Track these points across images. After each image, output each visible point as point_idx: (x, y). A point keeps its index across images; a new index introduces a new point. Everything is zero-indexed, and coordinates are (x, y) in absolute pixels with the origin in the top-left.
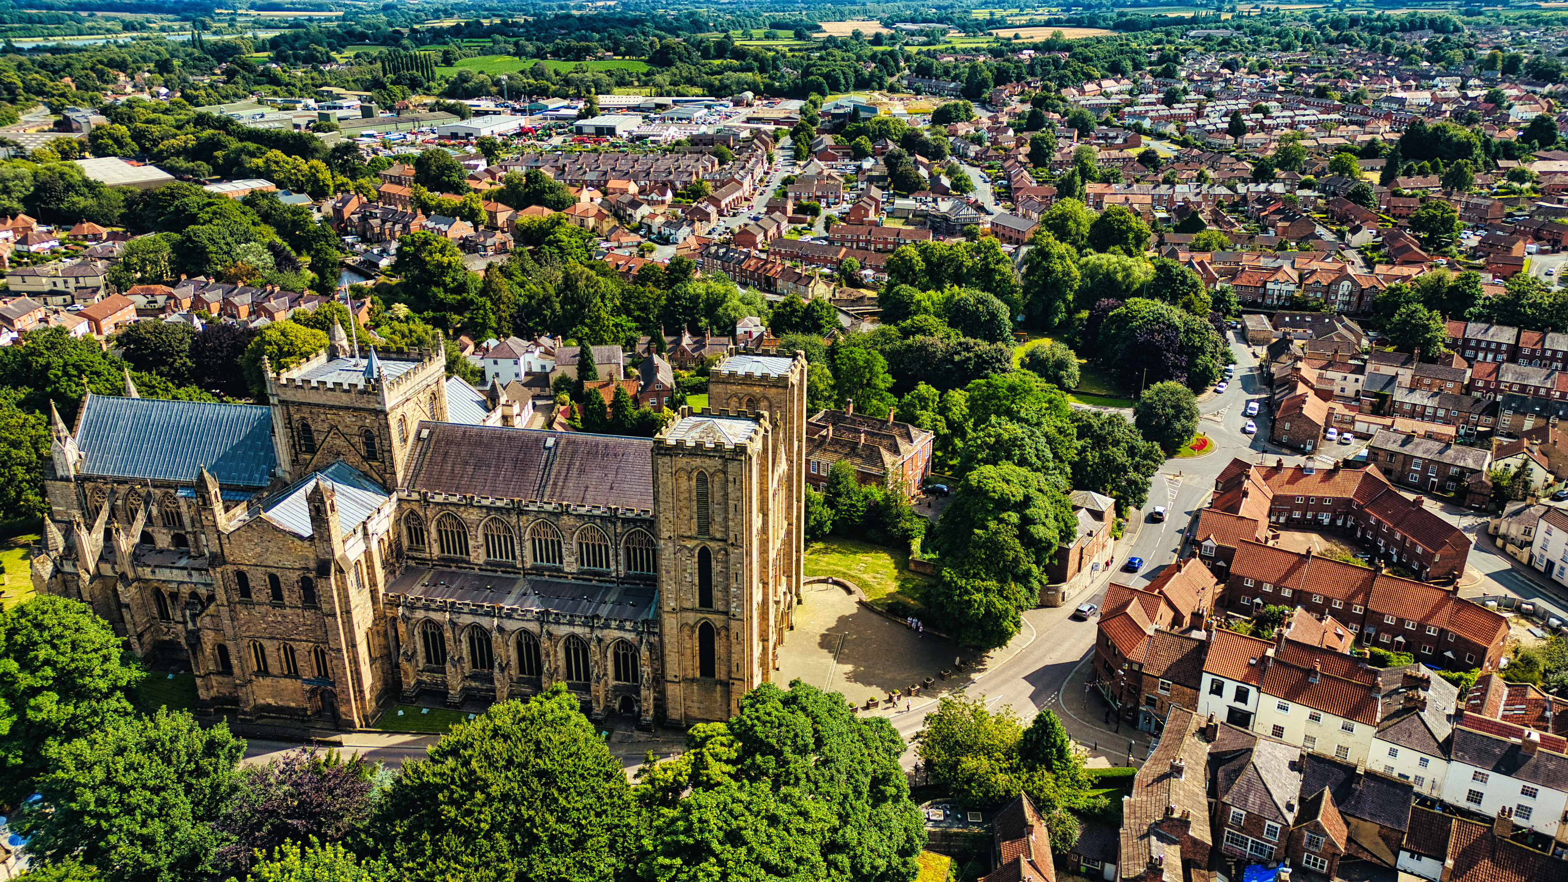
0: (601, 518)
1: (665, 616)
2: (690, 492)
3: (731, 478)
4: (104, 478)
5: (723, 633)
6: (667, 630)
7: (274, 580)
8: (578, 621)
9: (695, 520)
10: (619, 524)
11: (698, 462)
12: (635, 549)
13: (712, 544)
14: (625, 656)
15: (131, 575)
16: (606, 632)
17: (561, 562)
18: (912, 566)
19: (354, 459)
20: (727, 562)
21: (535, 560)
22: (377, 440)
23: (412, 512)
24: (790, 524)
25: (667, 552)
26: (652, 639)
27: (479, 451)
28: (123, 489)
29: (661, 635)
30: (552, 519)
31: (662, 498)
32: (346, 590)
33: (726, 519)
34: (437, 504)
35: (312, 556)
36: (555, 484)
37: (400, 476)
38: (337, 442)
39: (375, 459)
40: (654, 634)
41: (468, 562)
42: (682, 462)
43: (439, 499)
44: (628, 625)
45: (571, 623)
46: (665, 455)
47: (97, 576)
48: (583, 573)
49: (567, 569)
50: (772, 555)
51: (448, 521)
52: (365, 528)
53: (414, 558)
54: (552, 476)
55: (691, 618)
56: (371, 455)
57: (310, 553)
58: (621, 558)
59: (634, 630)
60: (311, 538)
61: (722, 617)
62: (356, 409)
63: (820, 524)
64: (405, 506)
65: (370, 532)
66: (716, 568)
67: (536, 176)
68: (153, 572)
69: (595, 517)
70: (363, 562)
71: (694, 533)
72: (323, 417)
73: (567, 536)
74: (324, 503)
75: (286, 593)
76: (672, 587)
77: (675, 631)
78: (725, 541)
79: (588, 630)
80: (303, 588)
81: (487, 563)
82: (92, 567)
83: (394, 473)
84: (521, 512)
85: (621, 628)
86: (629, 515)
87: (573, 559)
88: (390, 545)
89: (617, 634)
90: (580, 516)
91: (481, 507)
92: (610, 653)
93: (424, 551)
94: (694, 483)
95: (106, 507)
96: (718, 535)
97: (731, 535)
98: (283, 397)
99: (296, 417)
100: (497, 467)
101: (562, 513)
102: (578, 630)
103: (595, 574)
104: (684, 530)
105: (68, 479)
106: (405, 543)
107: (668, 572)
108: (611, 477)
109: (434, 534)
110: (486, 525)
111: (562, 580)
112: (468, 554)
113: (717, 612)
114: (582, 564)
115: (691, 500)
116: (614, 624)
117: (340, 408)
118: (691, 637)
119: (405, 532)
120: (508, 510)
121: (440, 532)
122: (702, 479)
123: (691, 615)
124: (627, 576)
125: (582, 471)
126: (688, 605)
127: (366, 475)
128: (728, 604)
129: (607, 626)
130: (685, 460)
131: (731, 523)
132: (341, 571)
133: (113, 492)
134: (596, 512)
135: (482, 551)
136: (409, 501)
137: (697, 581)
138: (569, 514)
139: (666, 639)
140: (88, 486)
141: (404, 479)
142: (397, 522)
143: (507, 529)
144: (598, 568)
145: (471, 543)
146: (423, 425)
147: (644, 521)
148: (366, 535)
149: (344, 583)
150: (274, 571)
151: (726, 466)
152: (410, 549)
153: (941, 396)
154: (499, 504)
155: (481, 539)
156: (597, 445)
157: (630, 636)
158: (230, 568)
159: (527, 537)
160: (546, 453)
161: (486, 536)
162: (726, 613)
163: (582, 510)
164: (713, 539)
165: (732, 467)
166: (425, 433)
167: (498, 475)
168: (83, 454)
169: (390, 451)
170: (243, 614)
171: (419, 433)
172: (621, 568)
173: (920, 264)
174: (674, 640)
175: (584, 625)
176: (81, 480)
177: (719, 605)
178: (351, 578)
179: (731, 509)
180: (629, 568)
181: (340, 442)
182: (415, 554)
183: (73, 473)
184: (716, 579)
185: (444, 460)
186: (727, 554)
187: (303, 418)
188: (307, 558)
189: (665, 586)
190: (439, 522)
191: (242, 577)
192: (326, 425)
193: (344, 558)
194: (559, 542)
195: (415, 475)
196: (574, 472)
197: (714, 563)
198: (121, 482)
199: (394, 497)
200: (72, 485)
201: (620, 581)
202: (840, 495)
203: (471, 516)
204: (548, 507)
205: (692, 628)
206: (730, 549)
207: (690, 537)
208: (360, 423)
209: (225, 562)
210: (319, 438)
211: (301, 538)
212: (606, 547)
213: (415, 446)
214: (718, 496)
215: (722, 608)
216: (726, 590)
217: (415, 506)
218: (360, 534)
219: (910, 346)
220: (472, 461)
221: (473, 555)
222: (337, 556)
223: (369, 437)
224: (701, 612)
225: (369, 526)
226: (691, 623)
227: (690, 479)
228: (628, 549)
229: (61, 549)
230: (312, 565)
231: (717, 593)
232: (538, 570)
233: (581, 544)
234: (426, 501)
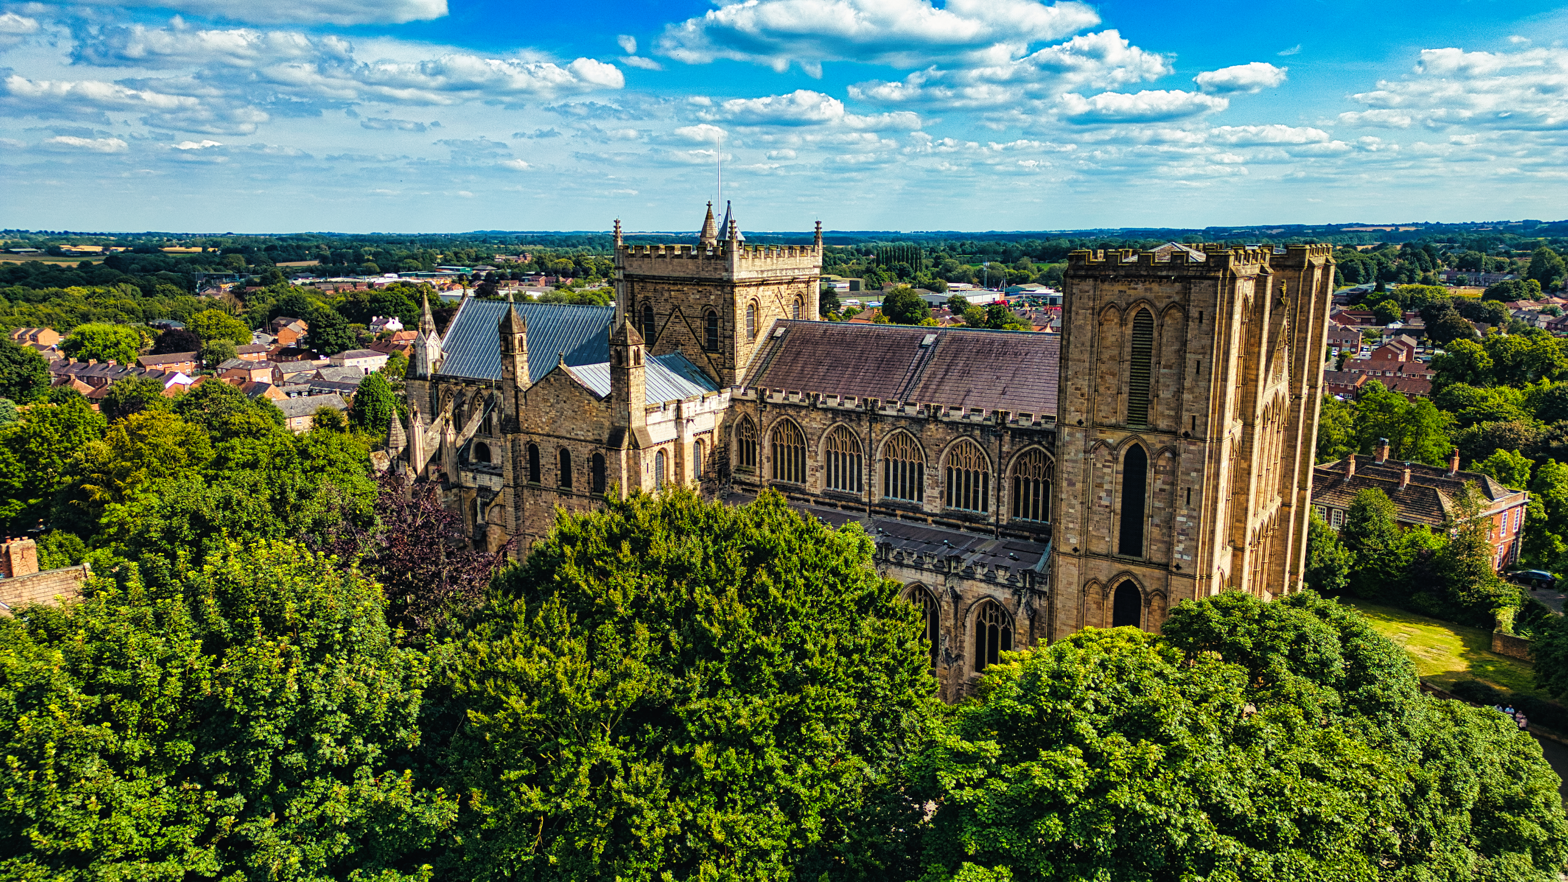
0: (982, 427)
1: (1061, 560)
2: (1121, 346)
3: (1194, 313)
4: (456, 378)
5: (1156, 603)
6: (1061, 586)
7: (565, 455)
8: (928, 563)
9: (1125, 396)
10: (1007, 438)
11: (1139, 290)
12: (1027, 482)
13: (1150, 439)
14: (993, 629)
15: (452, 479)
16: (967, 584)
17: (920, 498)
18: (1498, 646)
19: (693, 350)
20: (1173, 473)
21: (887, 494)
22: (720, 323)
23: (746, 419)
24: (1286, 505)
25: (1072, 449)
26: (1036, 603)
27: (838, 350)
28: (470, 391)
29: (1050, 597)
30: (915, 428)
31: (1074, 353)
32: (638, 474)
33: (1180, 391)
34: (775, 405)
35: (607, 424)
36: (926, 387)
37: (740, 374)
38: (678, 328)
39: (716, 350)
40: (1041, 594)
41: (803, 492)
42: (1111, 291)
43: (778, 398)
44: (1002, 576)
45: (918, 566)
46: (1084, 278)
47: (424, 477)
48: (949, 515)
49: (927, 508)
50: (1253, 524)
51: (785, 432)
52: (678, 409)
53: (741, 483)
54: (924, 378)
55: (1104, 570)
56: (711, 346)
57: (605, 419)
58: (1005, 494)
59: (1011, 584)
60: (609, 398)
61: (1157, 573)
62: (699, 282)
63: (1331, 570)
64: (739, 408)
65: (685, 415)
66: (1154, 482)
69: (972, 426)
70: (671, 454)
71: (1120, 418)
72: (666, 295)
73: (932, 455)
74: (626, 346)
75: (574, 475)
76: (1076, 510)
77: (1074, 589)
78: (1173, 433)
79: (941, 578)
80: (594, 470)
81: (825, 494)
82: (420, 467)
83: (733, 368)
84: (875, 417)
85: (989, 579)
86: (1025, 423)
87: (936, 492)
88: (712, 454)
89: (984, 589)
90: (953, 425)
91: (825, 410)
92: (970, 622)
93: (752, 473)
94: (1129, 330)
95: (450, 406)
96: (1163, 424)
97: (1186, 417)
98: (630, 270)
99: (640, 297)
100: (856, 368)
101: (927, 421)
102: (928, 579)
103: (966, 518)
104: (1104, 415)
105: (424, 378)
106: (734, 461)
107: (1071, 484)
108: (1004, 381)
109: (767, 450)
110: (829, 438)
111: (920, 525)
112: (804, 481)
113: (1149, 563)
114: (949, 503)
115: (1121, 361)
116: (980, 572)
117: (683, 281)
118: (1100, 606)
119: (734, 446)
120: (859, 415)
121: (774, 446)
122: (1144, 326)
123: (1104, 564)
124: (1011, 526)
125: (965, 373)
126: (1099, 547)
127: (703, 372)
128: (1169, 549)
129: (969, 575)
130: (1118, 287)
131: (1186, 396)
132: (636, 446)
133: (461, 393)
134: (976, 419)
135: (821, 475)
136: (743, 402)
137: (1118, 506)
138: (936, 420)
139: (1059, 603)
140: (442, 386)
141: (745, 379)
142: (725, 428)
143: (855, 444)
144: (970, 510)
145: (809, 462)
146: (779, 323)
147: (1045, 433)
148: (678, 417)
149: (637, 464)
150: (564, 443)
151: (1186, 292)
152: (738, 470)
154: (849, 405)
155: (821, 458)
156: (992, 342)
157: (1002, 595)
158: (523, 438)
159: (878, 456)
160: (920, 352)
161: (828, 453)
162: (1165, 567)
163: (957, 416)
164: (1155, 430)
165: (1199, 292)
166: (780, 331)
167: (853, 376)
168: (445, 355)
169: (732, 337)
170: (528, 504)
171: (774, 330)
172: (1003, 510)
174: (1072, 604)
175: (937, 570)
176: (437, 379)
177: (1153, 550)
178: (648, 460)
179: (1190, 369)
180: (1016, 514)
181: (681, 328)
182: (743, 477)
183: (430, 371)
184: (1152, 503)
185: (795, 360)
186: (1175, 454)
187: (647, 298)
188: (601, 427)
189: (1064, 507)
190: (775, 432)
191: (533, 450)
192: (669, 306)
193: (643, 431)
194: (920, 466)
195: (758, 375)
196: (955, 374)
197: (1150, 474)
198: (469, 382)
199: (727, 394)
200: (427, 384)
201: (1000, 531)
202: (1366, 535)
203: (813, 422)
204: (911, 411)
205: (1104, 587)
206: (1182, 444)
207: (1115, 427)
208: (703, 302)
209: (517, 429)
210: (659, 322)
211: (598, 398)
212: (986, 476)
213: (765, 345)
214: (1169, 353)
215: (1158, 557)
216: (1169, 523)
217: (750, 411)
218: (671, 414)
220: (828, 361)
221: (810, 480)
222: (635, 424)
223: (711, 318)
224: (1120, 561)
225: (684, 406)
226: (1103, 579)
227: (1123, 323)
228: (1017, 480)
229: (401, 449)
230: (605, 436)
231: (1151, 530)
232: (889, 509)
233: (950, 470)
234: (762, 401)
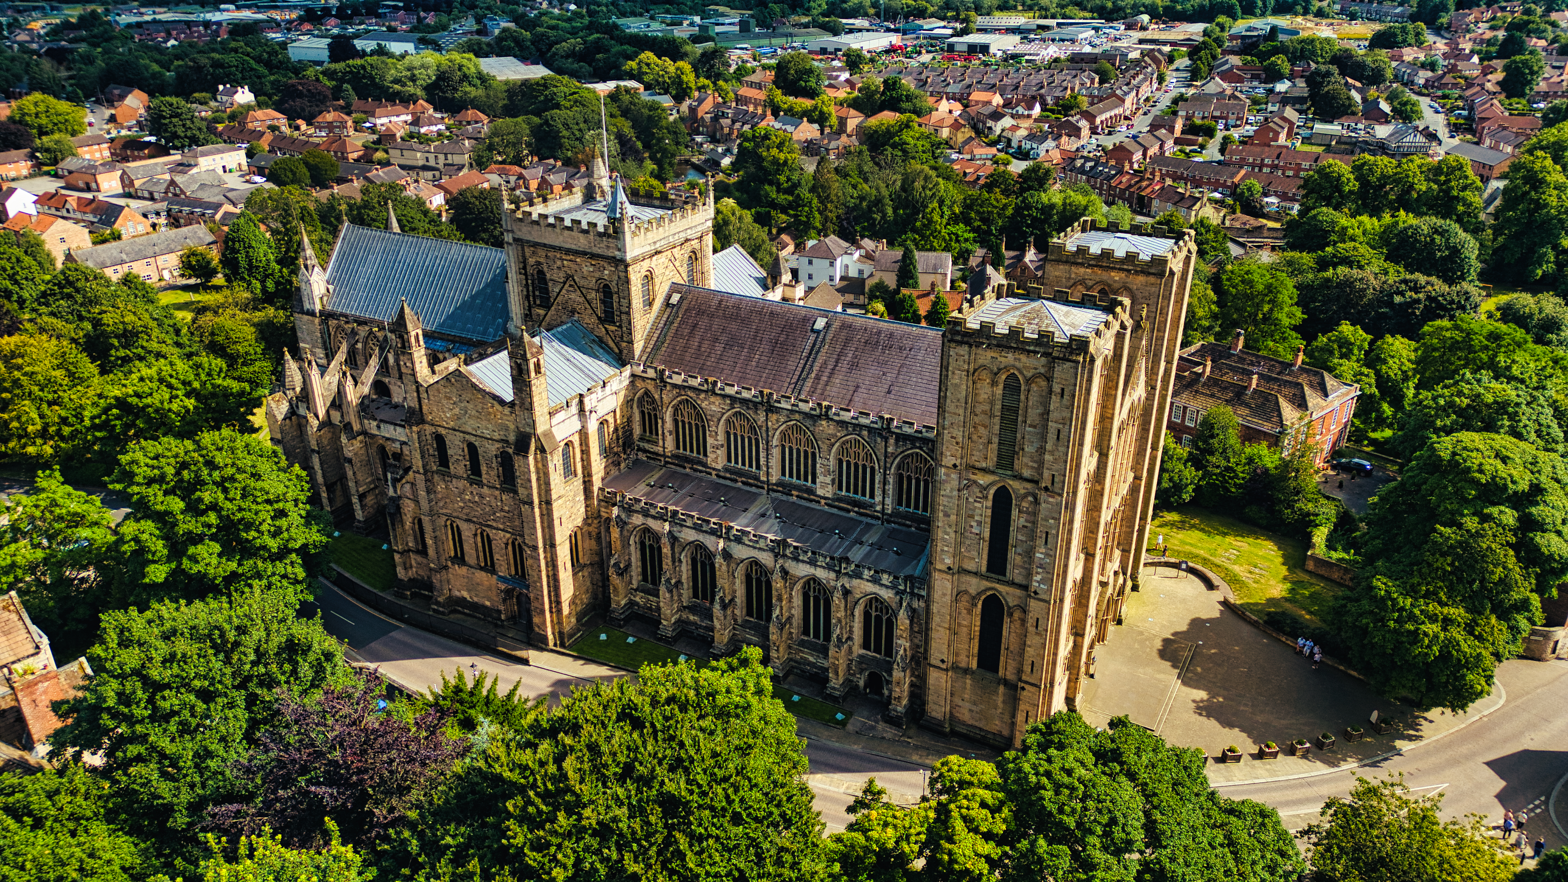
0: (870, 429)
1: (936, 575)
2: (992, 403)
3: (1057, 388)
4: (346, 316)
5: (1017, 615)
6: (937, 595)
7: (472, 449)
8: (821, 561)
9: (995, 446)
10: (892, 441)
11: (1009, 358)
12: (909, 479)
13: (1015, 485)
14: (878, 619)
15: (356, 427)
16: (856, 582)
17: (814, 481)
18: (1310, 565)
19: (590, 320)
20: (1035, 514)
21: (784, 474)
22: (615, 297)
23: (647, 393)
24: (1137, 478)
25: (948, 487)
26: (915, 604)
27: (733, 326)
28: (363, 331)
29: (928, 601)
30: (808, 423)
31: (950, 406)
32: (547, 474)
33: (1042, 450)
34: (675, 386)
35: (512, 427)
36: (818, 378)
37: (638, 347)
38: (573, 296)
39: (613, 322)
40: (920, 597)
41: (705, 465)
42: (985, 356)
43: (678, 380)
44: (886, 579)
45: (812, 563)
46: (961, 343)
47: (326, 423)
48: (840, 499)
49: (820, 492)
50: (1106, 516)
51: (686, 410)
52: (581, 402)
53: (645, 451)
54: (816, 368)
55: (974, 585)
56: (608, 317)
57: (510, 422)
58: (890, 488)
59: (893, 587)
60: (512, 404)
61: (1018, 592)
62: (593, 256)
63: (1178, 488)
64: (639, 384)
65: (587, 408)
66: (1018, 519)
67: (895, 83)
68: (379, 427)
69: (861, 427)
70: (577, 444)
71: (990, 463)
72: (559, 263)
73: (824, 447)
74: (526, 360)
75: (484, 469)
76: (950, 537)
77: (948, 599)
78: (1036, 482)
79: (832, 575)
80: (502, 464)
81: (726, 469)
82: (322, 413)
83: (631, 342)
84: (771, 409)
85: (875, 581)
86: (907, 430)
87: (828, 479)
88: (616, 430)
89: (870, 588)
90: (842, 424)
91: (724, 396)
92: (858, 612)
93: (656, 443)
94: (999, 390)
95: (344, 347)
96: (1026, 473)
97: (1046, 474)
98: (519, 235)
99: (531, 261)
100: (751, 348)
101: (819, 417)
102: (821, 574)
103: (855, 503)
104: (977, 459)
105: (312, 313)
106: (637, 431)
107: (947, 515)
108: (890, 377)
109: (669, 425)
110: (728, 421)
111: (813, 505)
112: (705, 455)
113: (1012, 584)
114: (840, 489)
115: (992, 416)
116: (867, 574)
117: (576, 253)
118: (970, 612)
119: (637, 417)
120: (756, 404)
121: (676, 421)
122: (1012, 387)
123: (974, 581)
124: (895, 514)
125: (854, 366)
126: (970, 566)
127: (601, 342)
128: (1029, 575)
129: (859, 576)
130: (990, 354)
131: (1047, 457)
132: (543, 450)
133: (354, 333)
134: (863, 421)
135: (722, 453)
136: (644, 379)
137: (987, 534)
138: (828, 419)
139: (935, 608)
140: (333, 323)
141: (643, 351)
142: (628, 403)
143: (752, 429)
144: (858, 497)
145: (710, 441)
146: (675, 288)
147: (926, 441)
148: (582, 410)
149: (545, 466)
150: (472, 439)
151: (1051, 368)
152: (642, 439)
153: (1371, 343)
154: (745, 394)
155: (721, 437)
156: (879, 333)
157: (886, 594)
158: (429, 429)
159: (775, 442)
160: (813, 337)
161: (728, 434)
162: (1025, 588)
163: (846, 416)
164: (1019, 477)
165: (1061, 371)
166: (675, 298)
167: (749, 359)
168: (331, 287)
169: (628, 313)
170: (440, 487)
171: (669, 297)
172: (888, 501)
173: (1351, 184)
174: (946, 611)
175: (829, 567)
176: (326, 316)
177: (1015, 573)
178: (555, 461)
179: (1051, 436)
180: (900, 503)
181: (575, 296)
182: (647, 446)
183: (318, 307)
184: (1015, 535)
185: (691, 334)
186: (1036, 502)
187: (539, 263)
188: (507, 429)
189: (940, 534)
190: (676, 409)
191: (440, 440)
192: (562, 274)
193: (549, 434)
194: (814, 454)
195: (656, 348)
196: (844, 365)
197: (1015, 513)
198: (361, 322)
199: (627, 371)
200: (317, 321)
201: (886, 518)
202: (1212, 453)
203: (712, 406)
204: (804, 407)
205: (974, 598)
206: (1043, 496)
207: (984, 470)
208: (597, 275)
209: (422, 421)
210: (554, 289)
211: (502, 402)
212: (873, 469)
213: (662, 312)
214: (1034, 414)
215: (1019, 579)
216: (1029, 554)
217: (651, 387)
218: (574, 409)
219: (1328, 280)
220: (723, 338)
221: (711, 456)
222: (540, 429)
223: (606, 292)
224: (987, 578)
225: (586, 400)
226: (973, 592)
227: (994, 383)
228: (901, 477)
229: (298, 389)
230: (512, 438)
231: (1014, 557)
232: (785, 488)
233: (840, 462)
234: (662, 380)
